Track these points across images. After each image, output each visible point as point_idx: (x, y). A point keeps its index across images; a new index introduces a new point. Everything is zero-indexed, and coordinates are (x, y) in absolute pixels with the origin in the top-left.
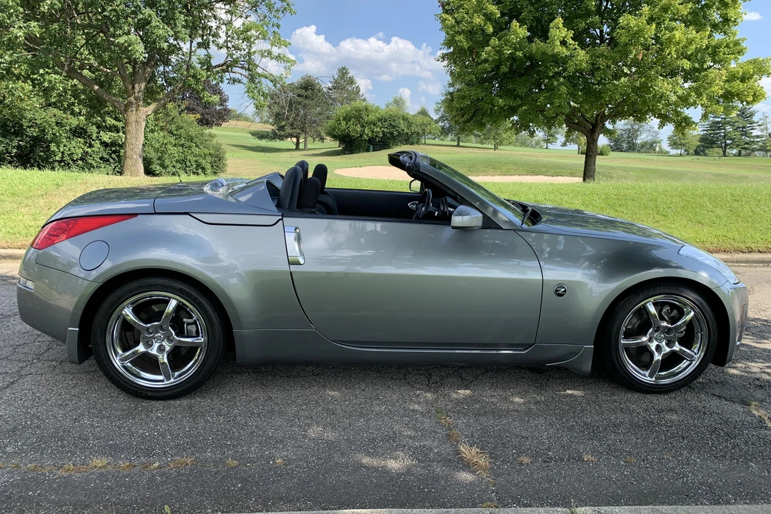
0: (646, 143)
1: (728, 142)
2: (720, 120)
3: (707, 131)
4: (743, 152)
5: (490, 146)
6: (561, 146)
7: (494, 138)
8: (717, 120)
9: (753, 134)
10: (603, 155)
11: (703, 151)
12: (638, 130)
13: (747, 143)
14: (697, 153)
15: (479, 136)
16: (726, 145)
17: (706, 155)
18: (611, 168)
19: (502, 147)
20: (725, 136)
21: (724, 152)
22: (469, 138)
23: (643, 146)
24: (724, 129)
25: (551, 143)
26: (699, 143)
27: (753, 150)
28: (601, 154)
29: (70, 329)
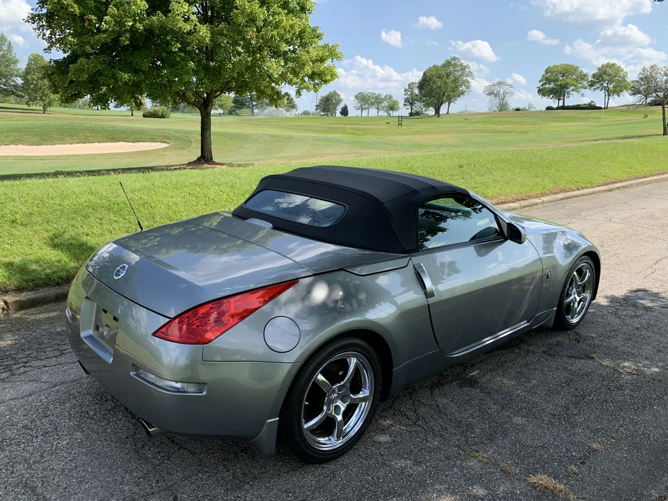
1: (254, 103)
5: (38, 108)
6: (115, 107)
7: (42, 99)
11: (234, 111)
14: (230, 113)
15: (22, 97)
16: (253, 106)
17: (237, 115)
18: (186, 132)
19: (52, 109)
20: (251, 98)
21: (252, 112)
22: (7, 98)
26: (233, 105)
28: (163, 117)
29: (269, 421)
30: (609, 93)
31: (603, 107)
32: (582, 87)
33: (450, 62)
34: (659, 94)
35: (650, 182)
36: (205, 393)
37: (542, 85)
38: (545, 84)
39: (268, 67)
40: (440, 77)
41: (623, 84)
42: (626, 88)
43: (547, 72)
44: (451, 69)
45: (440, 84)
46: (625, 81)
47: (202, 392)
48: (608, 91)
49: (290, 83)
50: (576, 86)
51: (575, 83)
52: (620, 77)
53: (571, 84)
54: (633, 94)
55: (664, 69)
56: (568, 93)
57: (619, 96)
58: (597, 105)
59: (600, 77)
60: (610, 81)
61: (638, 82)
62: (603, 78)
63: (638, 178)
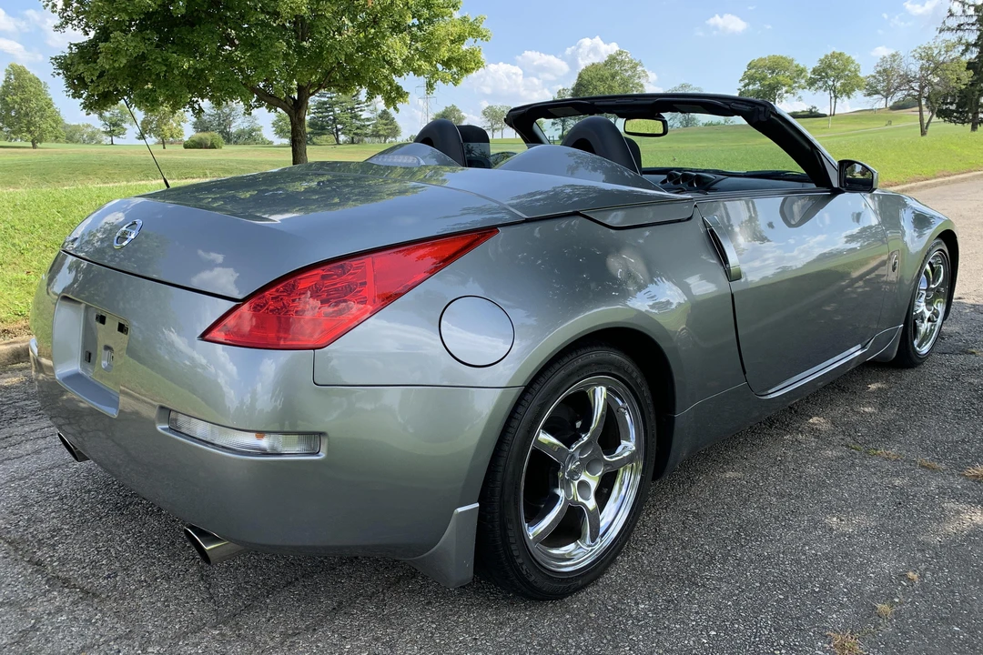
0: (243, 131)
1: (339, 126)
2: (326, 99)
3: (314, 113)
4: (356, 139)
5: (24, 143)
7: (29, 131)
8: (323, 99)
9: (362, 117)
10: (215, 148)
11: (310, 139)
12: (230, 114)
13: (358, 128)
16: (338, 130)
17: (314, 144)
19: (44, 144)
20: (335, 119)
21: (337, 139)
23: (239, 136)
24: (333, 111)
25: (118, 135)
27: (366, 135)
28: (212, 147)
29: (460, 510)
30: (836, 94)
31: (828, 114)
32: (799, 87)
33: (615, 59)
34: (913, 85)
35: (936, 185)
36: (322, 455)
37: (745, 86)
38: (748, 84)
39: (388, 46)
40: (602, 79)
41: (854, 82)
42: (859, 86)
43: (750, 66)
44: (617, 68)
45: (602, 89)
46: (857, 76)
47: (317, 454)
48: (834, 92)
49: (417, 72)
50: (790, 86)
51: (790, 82)
52: (850, 71)
53: (783, 82)
54: (869, 95)
55: (919, 50)
56: (781, 96)
57: (849, 98)
58: (821, 112)
59: (823, 72)
60: (838, 78)
61: (874, 77)
62: (826, 74)
63: (919, 181)
